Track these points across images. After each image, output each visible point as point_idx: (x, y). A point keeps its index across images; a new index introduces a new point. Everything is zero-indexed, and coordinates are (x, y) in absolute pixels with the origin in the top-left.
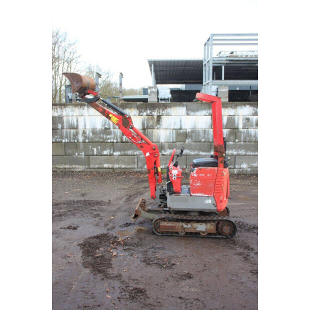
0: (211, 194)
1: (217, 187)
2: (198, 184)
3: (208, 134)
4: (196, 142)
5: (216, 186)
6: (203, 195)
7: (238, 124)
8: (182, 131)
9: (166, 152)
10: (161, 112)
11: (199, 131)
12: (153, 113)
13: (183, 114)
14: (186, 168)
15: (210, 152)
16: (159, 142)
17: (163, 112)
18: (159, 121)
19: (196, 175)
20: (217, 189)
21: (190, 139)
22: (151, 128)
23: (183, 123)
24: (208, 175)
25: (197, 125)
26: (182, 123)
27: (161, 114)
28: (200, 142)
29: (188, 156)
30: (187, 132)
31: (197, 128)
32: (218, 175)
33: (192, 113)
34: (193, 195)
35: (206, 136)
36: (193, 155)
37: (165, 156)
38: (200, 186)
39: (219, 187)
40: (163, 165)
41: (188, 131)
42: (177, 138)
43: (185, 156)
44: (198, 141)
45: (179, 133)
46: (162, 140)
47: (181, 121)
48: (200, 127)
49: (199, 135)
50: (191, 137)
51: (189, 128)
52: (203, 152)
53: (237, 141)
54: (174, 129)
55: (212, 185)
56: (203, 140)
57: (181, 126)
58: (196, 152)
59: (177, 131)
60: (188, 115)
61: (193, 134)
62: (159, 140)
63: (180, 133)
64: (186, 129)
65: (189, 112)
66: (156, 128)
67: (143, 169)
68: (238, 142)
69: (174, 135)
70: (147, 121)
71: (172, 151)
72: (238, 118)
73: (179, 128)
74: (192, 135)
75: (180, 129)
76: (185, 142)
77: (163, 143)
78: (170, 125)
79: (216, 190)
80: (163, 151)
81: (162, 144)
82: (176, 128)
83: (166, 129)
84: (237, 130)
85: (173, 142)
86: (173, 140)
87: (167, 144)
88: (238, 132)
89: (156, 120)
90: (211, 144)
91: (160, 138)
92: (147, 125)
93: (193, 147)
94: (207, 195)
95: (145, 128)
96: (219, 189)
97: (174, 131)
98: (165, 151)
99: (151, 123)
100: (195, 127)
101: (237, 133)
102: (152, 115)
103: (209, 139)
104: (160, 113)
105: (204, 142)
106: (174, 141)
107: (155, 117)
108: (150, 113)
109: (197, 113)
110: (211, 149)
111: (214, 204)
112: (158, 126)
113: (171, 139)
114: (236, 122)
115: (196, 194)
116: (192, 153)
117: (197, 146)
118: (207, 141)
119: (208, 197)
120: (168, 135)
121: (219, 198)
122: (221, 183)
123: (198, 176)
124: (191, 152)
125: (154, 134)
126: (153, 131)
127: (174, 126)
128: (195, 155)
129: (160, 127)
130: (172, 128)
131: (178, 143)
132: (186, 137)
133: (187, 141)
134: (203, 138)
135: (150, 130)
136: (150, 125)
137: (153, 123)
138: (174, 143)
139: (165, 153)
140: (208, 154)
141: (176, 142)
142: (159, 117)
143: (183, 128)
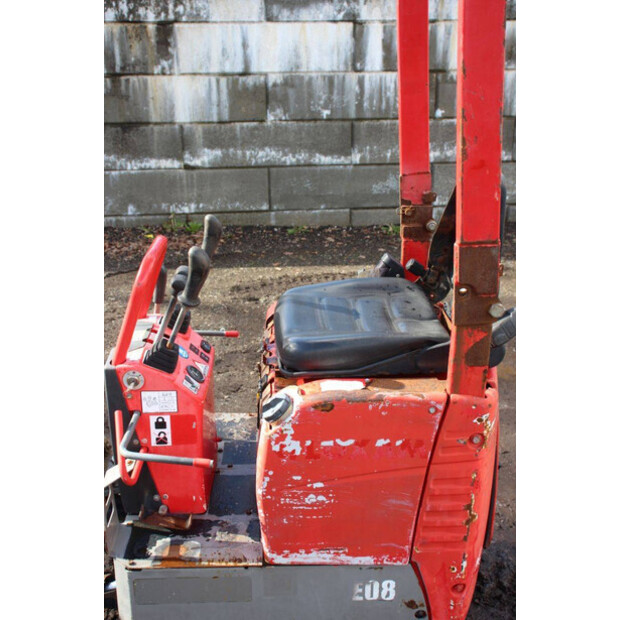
0: (395, 554)
1: (434, 512)
2: (311, 499)
3: (342, 91)
4: (302, 120)
5: (428, 505)
6: (344, 558)
7: (446, 53)
8: (250, 81)
9: (199, 157)
10: (171, 6)
11: (311, 79)
12: (141, 11)
13: (255, 19)
14: (270, 209)
15: (348, 154)
16: (172, 123)
17: (180, 9)
18: (168, 44)
19: (293, 446)
20: (438, 520)
21: (279, 112)
22: (138, 69)
23: (253, 51)
24: (380, 443)
25: (303, 60)
26: (249, 51)
27: (171, 17)
28: (315, 120)
29: (273, 170)
30: (270, 84)
31: (304, 69)
32: (444, 437)
33: (286, 13)
34: (279, 559)
35: (335, 97)
36: (291, 166)
37: (195, 172)
38: (321, 508)
39: (451, 512)
40: (190, 201)
41: (272, 80)
42: (233, 107)
43: (266, 170)
44: (307, 116)
45: (240, 88)
46: (183, 116)
47: (245, 45)
48: (313, 67)
49: (311, 95)
50: (284, 102)
51: (277, 69)
52: (325, 154)
53: (439, 113)
54: (224, 74)
55: (406, 504)
56: (326, 113)
57: (247, 62)
58: (302, 157)
59: (235, 83)
60: (269, 19)
61: (291, 92)
62: (173, 115)
63: (245, 88)
64: (266, 75)
65: (275, 9)
66: (157, 70)
67: (124, 218)
68: (444, 117)
69: (224, 97)
70: (122, 45)
71: (218, 153)
72: (448, 32)
73: (239, 68)
74: (286, 97)
75: (245, 73)
76: (262, 121)
77: (186, 126)
78: (209, 58)
79: (427, 527)
80: (187, 156)
81: (181, 128)
82: (228, 69)
83: (195, 74)
84: (440, 76)
85: (221, 122)
86: (219, 114)
87: (200, 128)
88: (445, 81)
89: (153, 41)
90: (352, 126)
91: (172, 107)
92: (124, 59)
93: (291, 139)
94: (368, 560)
95: (118, 70)
96: (448, 520)
97: (223, 81)
98: (194, 154)
99: (136, 51)
100: (298, 67)
101: (441, 86)
102: (139, 22)
103: (345, 109)
104: (166, 10)
105: (329, 119)
106: (226, 117)
107: (151, 28)
108: (131, 12)
109: (304, 14)
110: (352, 146)
111: (411, 604)
112: (165, 63)
113: (215, 110)
114: (440, 46)
115: (300, 557)
116: (290, 159)
117: (304, 134)
118: (339, 116)
119: (378, 567)
120: (203, 94)
121: (444, 572)
122: (461, 488)
123: (310, 452)
124: (285, 154)
125: (151, 94)
126: (145, 83)
127: (222, 64)
128: (298, 166)
129: (171, 67)
130: (215, 69)
131: (238, 125)
132: (267, 102)
133: (270, 118)
134: (325, 107)
135: (133, 79)
136: (133, 59)
137: (144, 50)
138: (223, 126)
139: (197, 162)
140: (342, 160)
141: (230, 122)
142: (165, 29)
143: (254, 69)
